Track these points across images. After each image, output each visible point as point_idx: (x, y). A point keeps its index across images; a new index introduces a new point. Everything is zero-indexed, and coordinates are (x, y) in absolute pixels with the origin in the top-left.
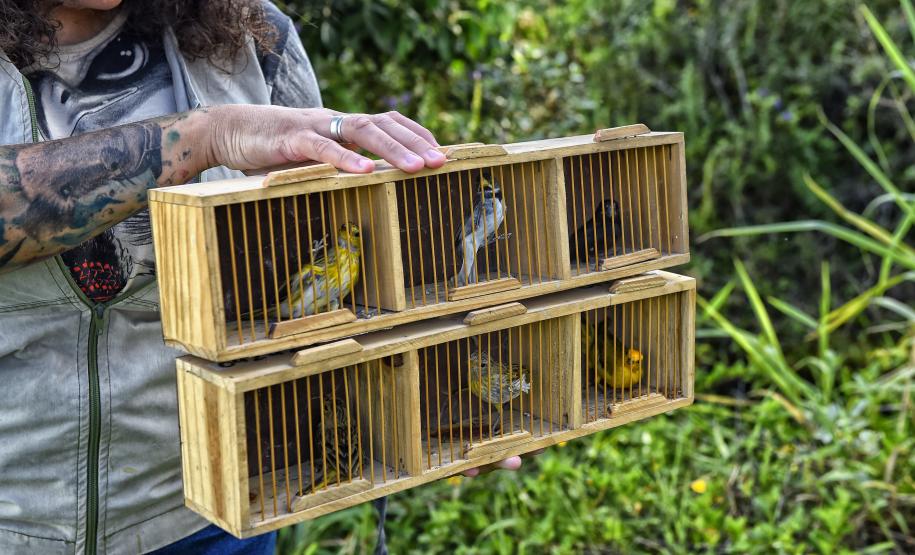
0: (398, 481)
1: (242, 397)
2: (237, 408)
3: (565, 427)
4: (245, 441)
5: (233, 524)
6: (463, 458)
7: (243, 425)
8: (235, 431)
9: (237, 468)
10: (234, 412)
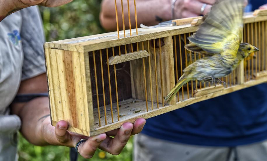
0: (165, 107)
1: (88, 54)
2: (85, 61)
3: (236, 83)
4: (90, 80)
5: (84, 129)
6: (194, 97)
7: (89, 71)
8: (84, 75)
9: (86, 96)
10: (83, 63)
